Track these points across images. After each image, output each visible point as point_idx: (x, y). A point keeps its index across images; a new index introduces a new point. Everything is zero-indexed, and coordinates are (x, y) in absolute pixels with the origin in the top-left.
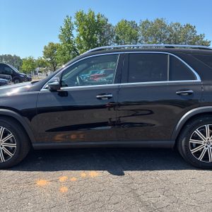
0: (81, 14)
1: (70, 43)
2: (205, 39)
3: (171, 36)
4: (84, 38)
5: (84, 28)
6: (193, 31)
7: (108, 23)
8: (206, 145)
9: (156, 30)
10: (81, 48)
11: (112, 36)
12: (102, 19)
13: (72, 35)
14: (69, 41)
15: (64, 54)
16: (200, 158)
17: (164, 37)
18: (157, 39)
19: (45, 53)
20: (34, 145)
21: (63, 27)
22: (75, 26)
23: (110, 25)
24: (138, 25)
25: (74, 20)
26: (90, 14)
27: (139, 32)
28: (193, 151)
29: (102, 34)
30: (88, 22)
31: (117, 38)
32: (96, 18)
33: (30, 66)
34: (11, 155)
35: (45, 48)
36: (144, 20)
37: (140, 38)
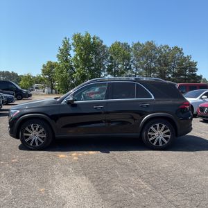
0: (79, 37)
1: (67, 62)
2: (191, 60)
3: (160, 57)
4: (80, 57)
5: (80, 49)
6: (181, 53)
7: (103, 44)
8: (157, 136)
9: (147, 51)
10: (78, 67)
11: (107, 56)
12: (97, 41)
13: (70, 55)
14: (67, 60)
15: (62, 72)
16: (154, 144)
17: (155, 57)
18: (147, 60)
19: (43, 70)
20: (56, 136)
21: (62, 47)
22: (72, 47)
23: (105, 46)
24: (131, 46)
25: (71, 42)
26: (86, 36)
27: (132, 53)
28: (150, 139)
29: (97, 54)
30: (84, 44)
31: (111, 58)
32: (92, 40)
33: (28, 83)
34: (42, 142)
35: (44, 66)
36: (136, 42)
37: (132, 59)
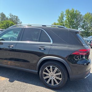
0: (68, 11)
1: (62, 23)
4: (68, 21)
5: (69, 16)
7: (81, 14)
8: (51, 76)
11: (82, 20)
12: (78, 12)
13: (63, 19)
21: (60, 16)
22: (65, 16)
25: (65, 13)
26: (72, 10)
30: (71, 14)
31: (84, 21)
32: (75, 12)
